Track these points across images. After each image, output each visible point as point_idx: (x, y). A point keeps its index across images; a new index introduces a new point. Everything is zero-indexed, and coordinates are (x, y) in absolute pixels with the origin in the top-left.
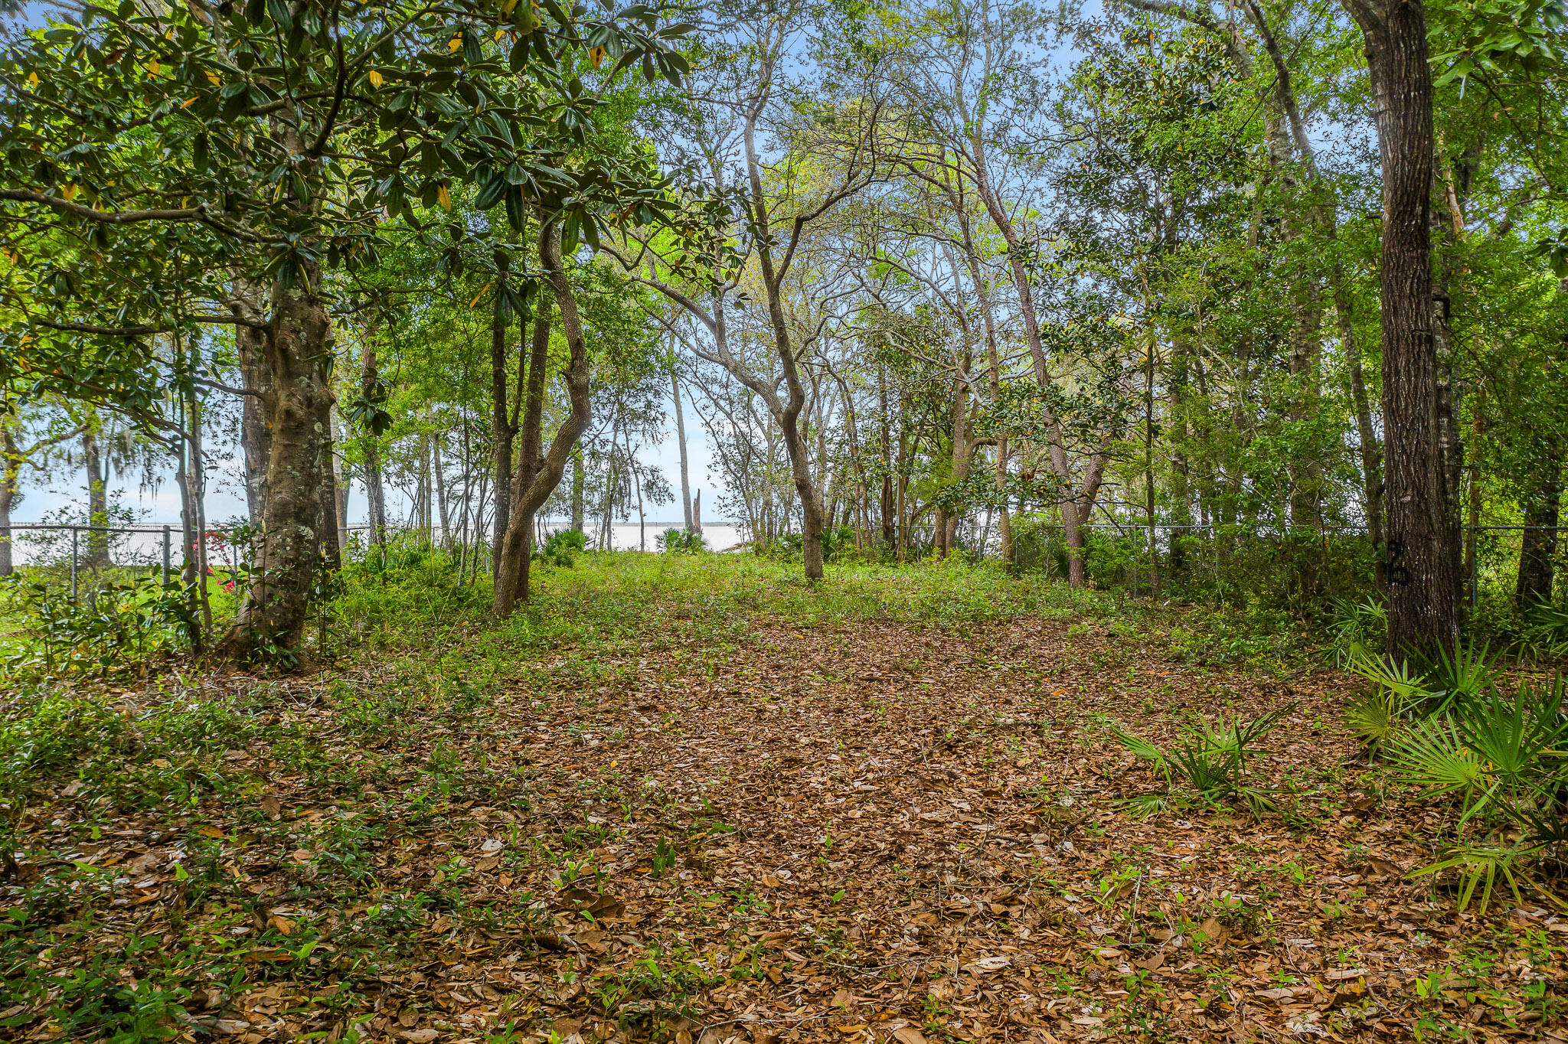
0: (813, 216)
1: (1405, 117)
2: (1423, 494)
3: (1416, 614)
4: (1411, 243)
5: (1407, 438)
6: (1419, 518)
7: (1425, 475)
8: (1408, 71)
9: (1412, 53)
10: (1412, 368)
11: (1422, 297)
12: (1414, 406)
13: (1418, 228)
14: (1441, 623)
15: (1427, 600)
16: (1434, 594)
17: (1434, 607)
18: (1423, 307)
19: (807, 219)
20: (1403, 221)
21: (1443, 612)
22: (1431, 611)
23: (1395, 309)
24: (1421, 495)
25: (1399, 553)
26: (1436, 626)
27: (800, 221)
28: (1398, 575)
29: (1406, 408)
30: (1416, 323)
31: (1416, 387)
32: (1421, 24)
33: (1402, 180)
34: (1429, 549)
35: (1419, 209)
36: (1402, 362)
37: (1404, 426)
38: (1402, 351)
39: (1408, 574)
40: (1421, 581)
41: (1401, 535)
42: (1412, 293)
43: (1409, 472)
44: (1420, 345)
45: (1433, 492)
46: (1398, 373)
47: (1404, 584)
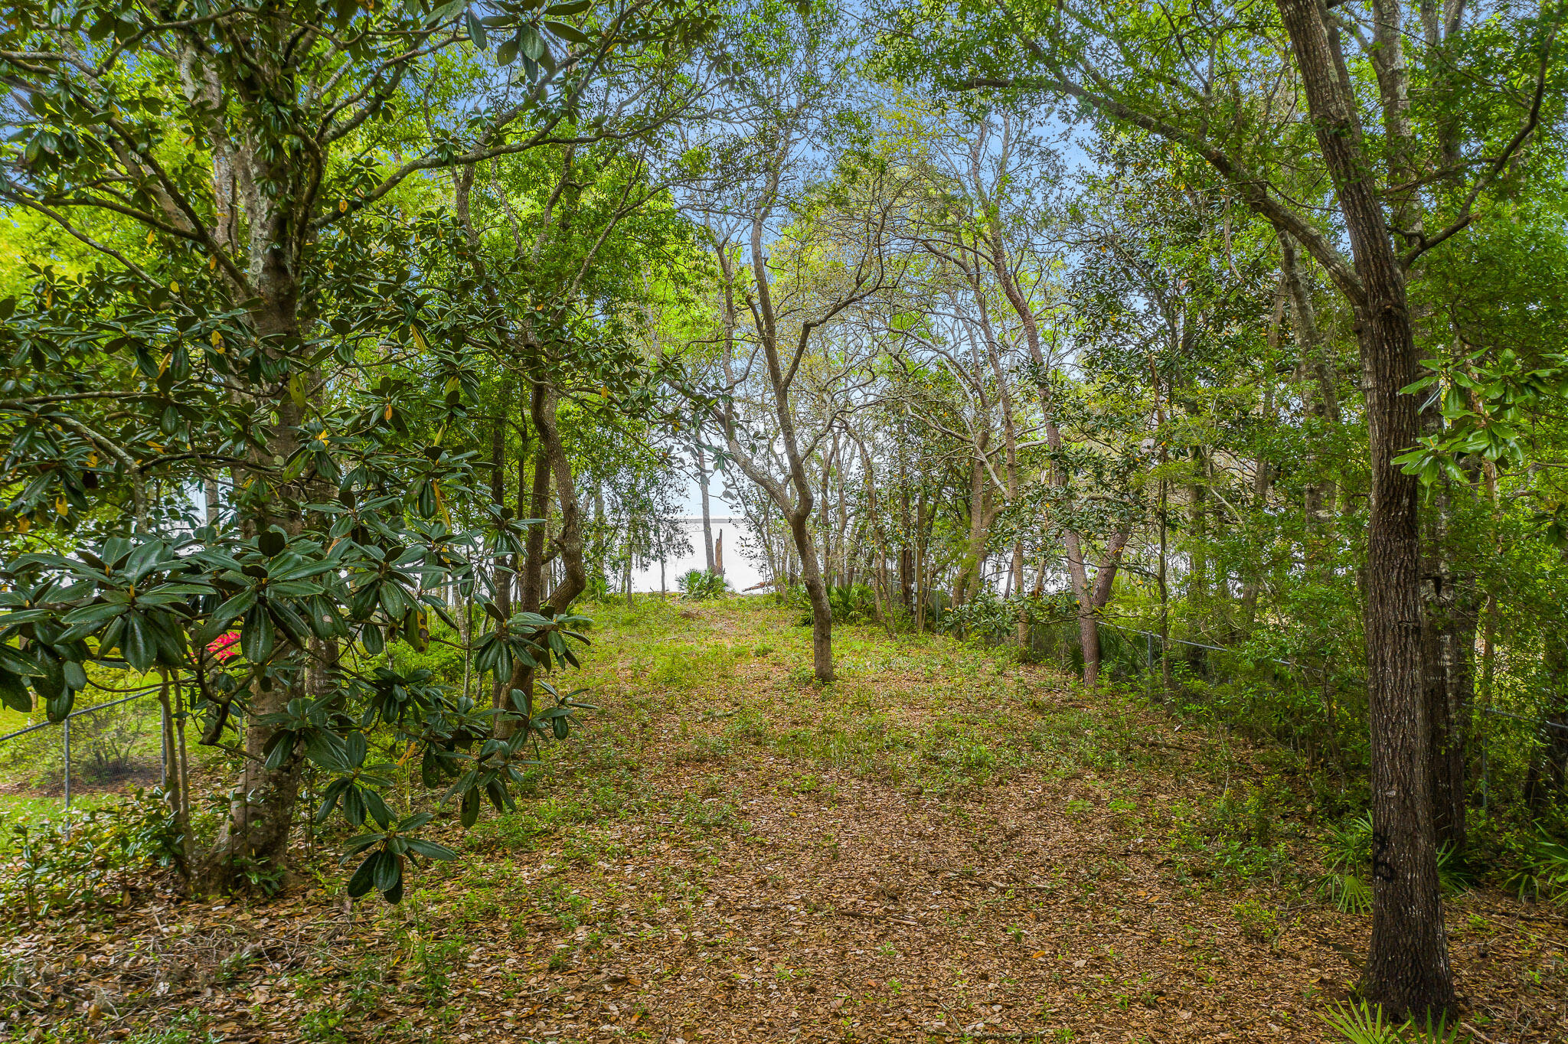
0: (821, 322)
1: (1391, 415)
2: (1408, 791)
3: (1400, 913)
4: (1398, 532)
5: (1393, 731)
6: (1404, 814)
7: (1411, 770)
8: (1392, 371)
9: (1397, 355)
10: (1398, 660)
11: (1409, 586)
12: (1401, 699)
13: (1406, 519)
14: (1426, 925)
15: (1412, 900)
16: (1419, 894)
17: (1419, 908)
18: (1410, 597)
19: (814, 325)
20: (1390, 512)
21: (1428, 912)
22: (1416, 912)
23: (1381, 597)
24: (1407, 792)
25: (1383, 847)
26: (1420, 928)
27: (807, 327)
28: (1383, 869)
29: (1392, 700)
30: (1403, 614)
31: (1402, 679)
32: (1406, 327)
33: (1388, 473)
34: (1414, 846)
35: (1406, 501)
36: (1388, 653)
37: (1389, 719)
38: (1388, 641)
39: (1392, 871)
40: (1405, 879)
41: (1386, 830)
42: (1398, 583)
43: (1394, 767)
44: (1407, 637)
45: (1419, 787)
46: (1384, 663)
47: (1388, 879)
